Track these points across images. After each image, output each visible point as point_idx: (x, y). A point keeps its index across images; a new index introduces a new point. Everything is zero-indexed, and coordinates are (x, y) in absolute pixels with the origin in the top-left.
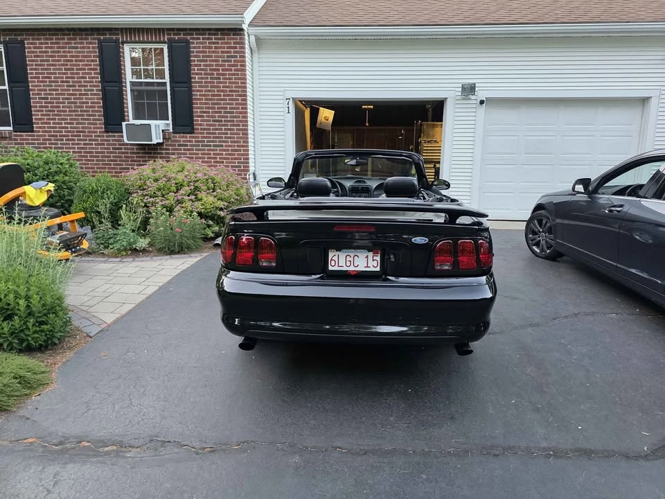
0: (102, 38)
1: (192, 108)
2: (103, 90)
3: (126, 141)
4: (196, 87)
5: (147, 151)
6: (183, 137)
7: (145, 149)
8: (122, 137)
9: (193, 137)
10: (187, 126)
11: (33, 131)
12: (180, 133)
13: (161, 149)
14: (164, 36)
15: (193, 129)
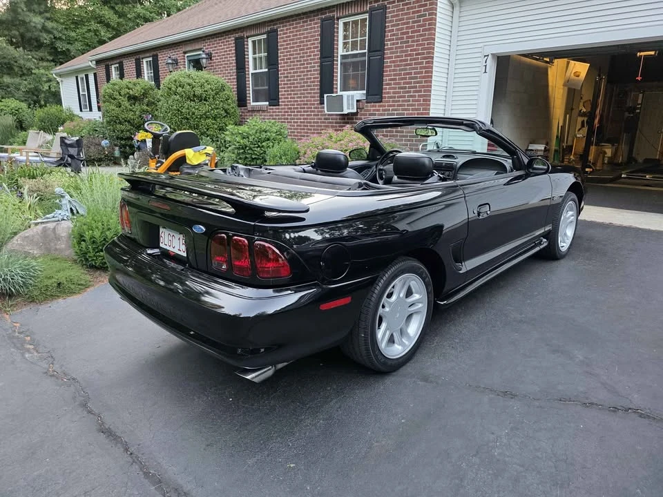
0: (323, 16)
1: (383, 76)
2: (321, 66)
3: (326, 112)
4: (388, 53)
5: (346, 121)
6: (373, 106)
7: (344, 119)
8: (323, 108)
9: (381, 106)
10: (376, 95)
11: (279, 105)
12: (371, 102)
13: (357, 119)
14: (367, 5)
15: (382, 98)
